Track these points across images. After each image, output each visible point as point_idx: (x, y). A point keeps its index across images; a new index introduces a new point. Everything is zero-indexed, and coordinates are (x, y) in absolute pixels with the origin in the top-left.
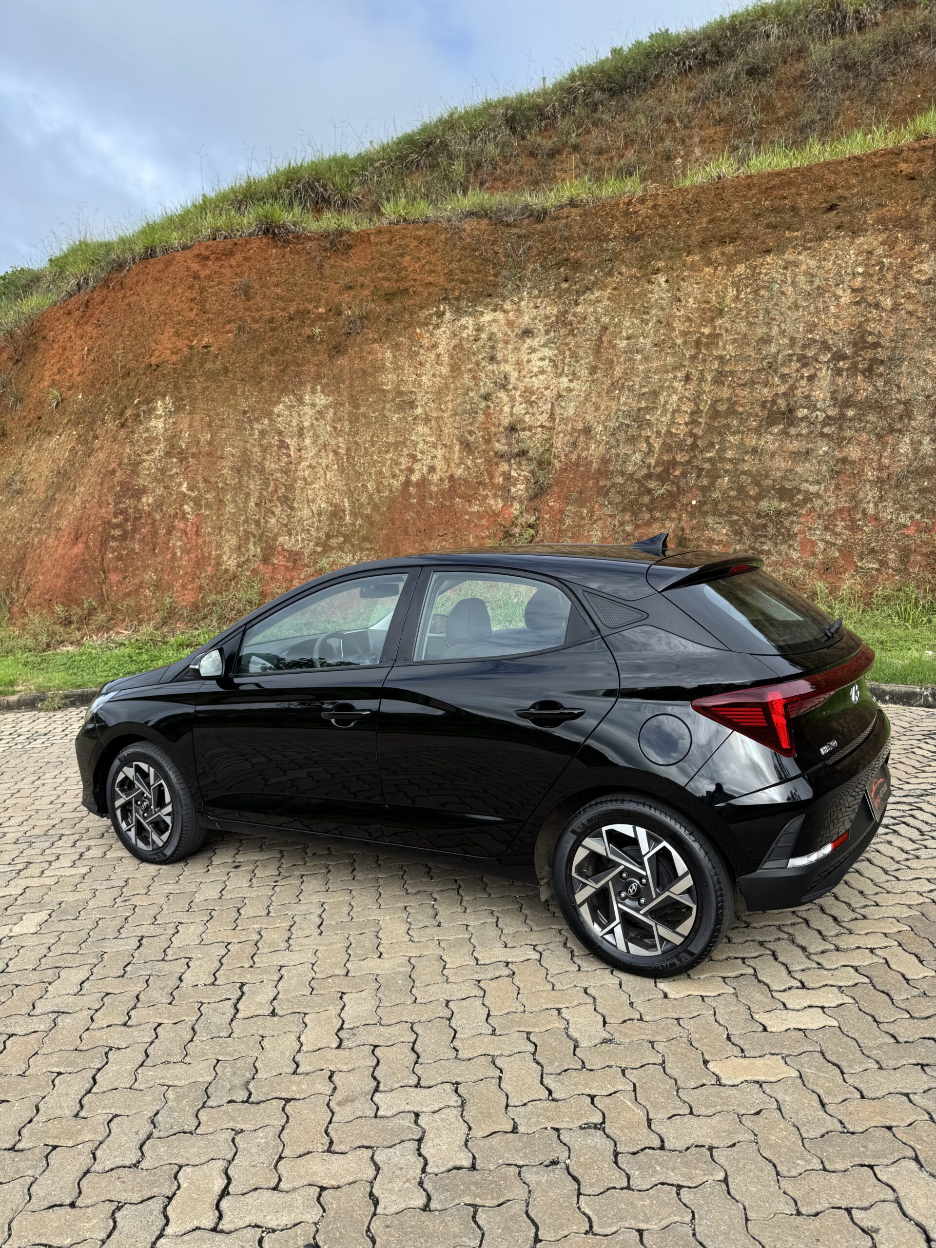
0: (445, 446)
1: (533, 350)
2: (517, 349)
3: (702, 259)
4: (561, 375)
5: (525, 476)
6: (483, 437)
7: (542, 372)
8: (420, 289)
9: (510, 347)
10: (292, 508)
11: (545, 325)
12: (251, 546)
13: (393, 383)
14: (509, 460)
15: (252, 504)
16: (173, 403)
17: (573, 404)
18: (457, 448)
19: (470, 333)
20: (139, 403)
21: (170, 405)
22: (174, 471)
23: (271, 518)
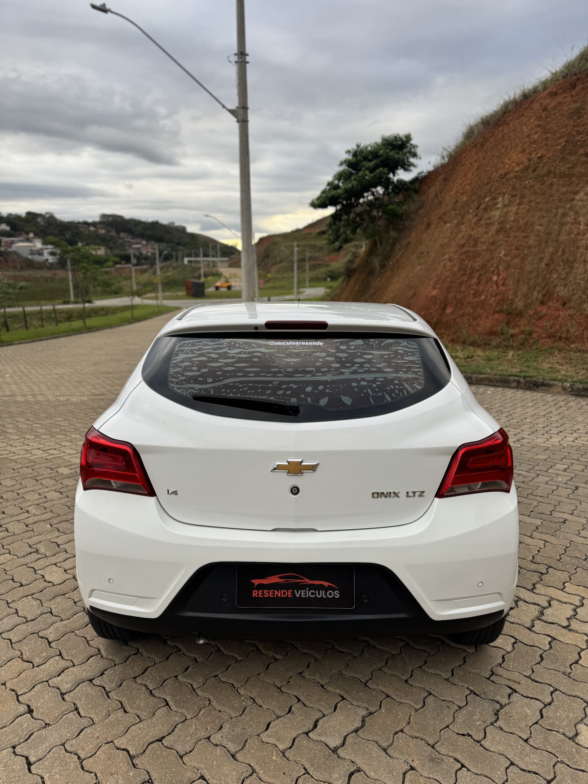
12: (536, 293)
15: (543, 265)
20: (488, 200)
21: (506, 201)
22: (499, 243)
23: (554, 274)
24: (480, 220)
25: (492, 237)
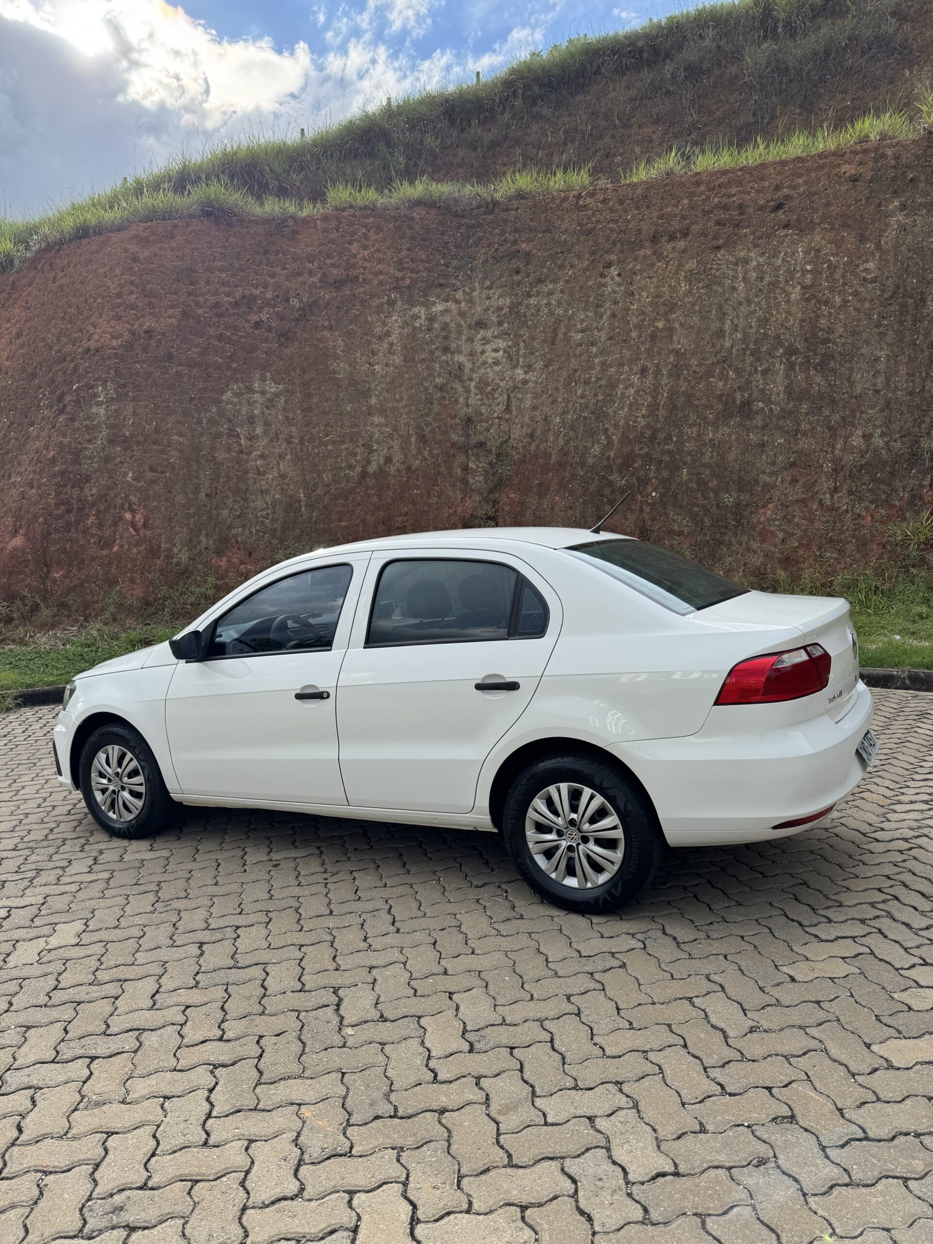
0: (402, 436)
1: (486, 341)
2: (470, 340)
3: (654, 253)
4: (515, 367)
5: (482, 467)
6: (439, 427)
7: (496, 363)
8: (370, 277)
9: (464, 338)
10: (245, 500)
11: (498, 316)
13: (345, 371)
14: (467, 452)
16: (115, 390)
17: (530, 395)
18: (413, 439)
19: (422, 322)
20: (79, 388)
21: (111, 391)
22: (118, 460)
25: (103, 449)
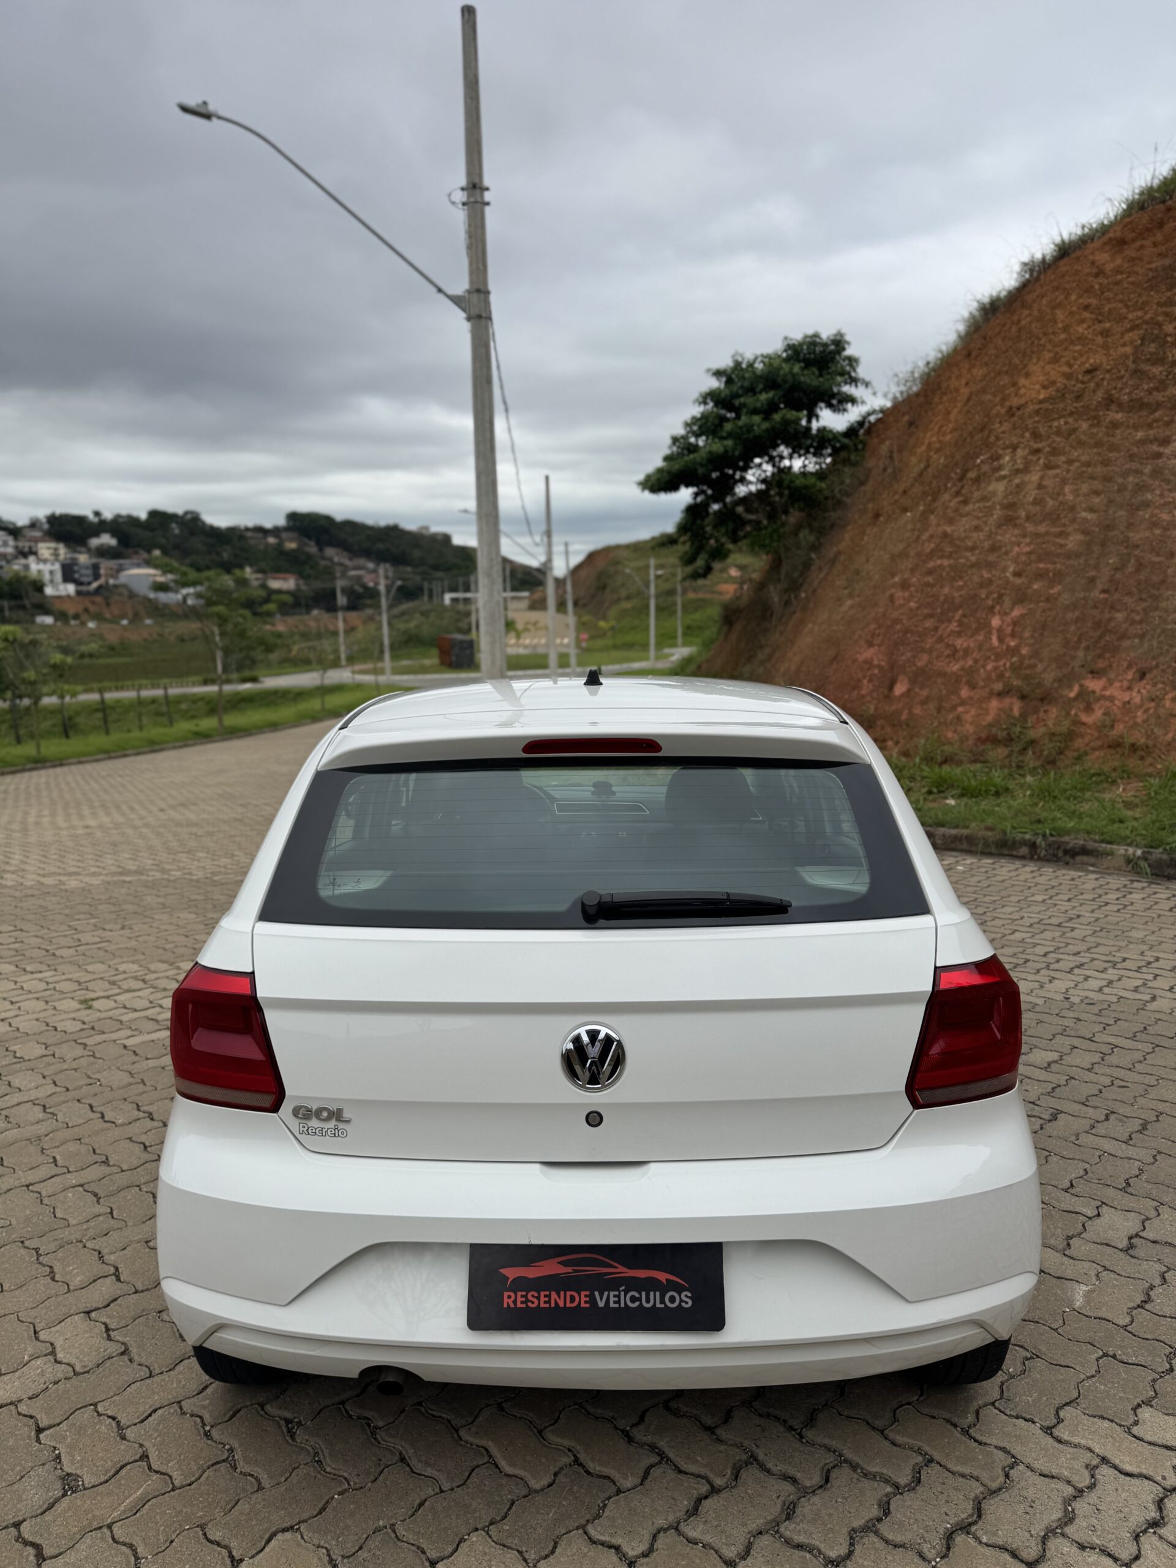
12: (1080, 654)
15: (1096, 592)
20: (982, 461)
21: (1019, 461)
22: (1003, 550)
23: (1119, 611)
24: (965, 502)
25: (989, 537)
